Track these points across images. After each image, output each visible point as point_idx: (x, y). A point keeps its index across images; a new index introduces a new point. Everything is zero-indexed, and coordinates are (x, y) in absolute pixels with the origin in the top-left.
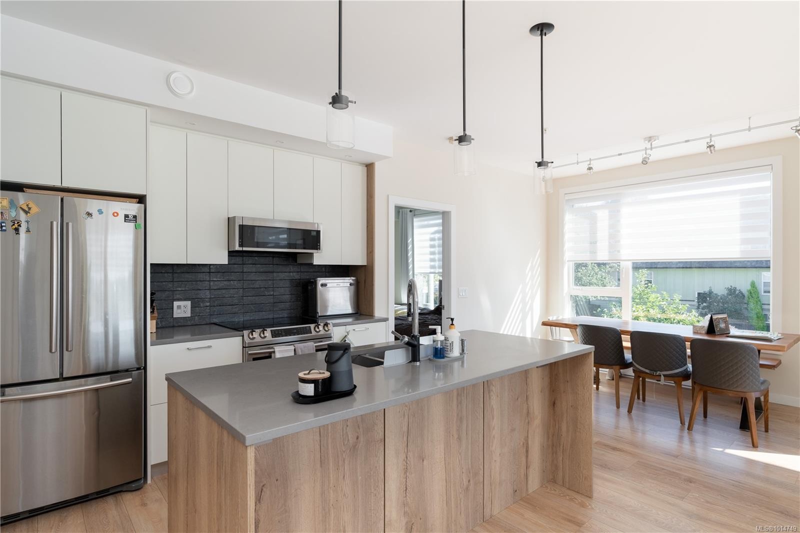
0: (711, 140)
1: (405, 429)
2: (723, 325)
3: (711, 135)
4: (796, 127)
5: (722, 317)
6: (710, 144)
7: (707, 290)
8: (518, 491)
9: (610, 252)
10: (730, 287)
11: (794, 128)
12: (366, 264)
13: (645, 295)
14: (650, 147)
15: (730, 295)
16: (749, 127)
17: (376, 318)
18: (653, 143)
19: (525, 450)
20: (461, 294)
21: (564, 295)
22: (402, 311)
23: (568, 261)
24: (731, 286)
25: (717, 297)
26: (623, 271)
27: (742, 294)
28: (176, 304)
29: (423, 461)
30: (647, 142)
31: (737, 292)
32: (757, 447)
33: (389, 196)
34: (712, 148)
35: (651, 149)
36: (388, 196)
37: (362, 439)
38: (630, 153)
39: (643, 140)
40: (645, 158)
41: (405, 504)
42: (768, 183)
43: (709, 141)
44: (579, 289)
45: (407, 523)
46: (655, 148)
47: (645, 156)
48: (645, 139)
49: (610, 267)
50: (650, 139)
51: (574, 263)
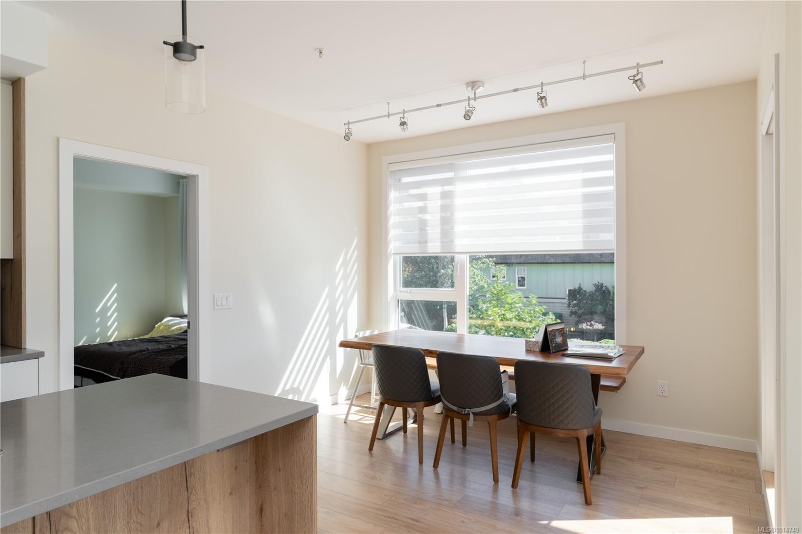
0: (542, 89)
2: (559, 340)
3: (542, 83)
4: (634, 76)
5: (559, 328)
6: (541, 95)
7: (577, 286)
9: (442, 242)
10: (597, 284)
11: (632, 78)
12: (12, 258)
13: (503, 295)
14: (474, 97)
15: (598, 292)
16: (584, 74)
17: (28, 352)
18: (477, 91)
20: (219, 304)
21: (389, 299)
22: (178, 326)
23: (393, 254)
24: (598, 282)
25: (586, 294)
26: (457, 266)
27: (608, 290)
30: (470, 89)
31: (604, 288)
32: (591, 504)
33: (60, 139)
34: (543, 100)
35: (475, 99)
36: (58, 139)
38: (450, 103)
39: (465, 86)
40: (468, 111)
42: (610, 157)
43: (540, 91)
44: (407, 292)
46: (480, 97)
47: (468, 108)
48: (468, 84)
49: (482, 263)
50: (473, 84)
51: (401, 256)
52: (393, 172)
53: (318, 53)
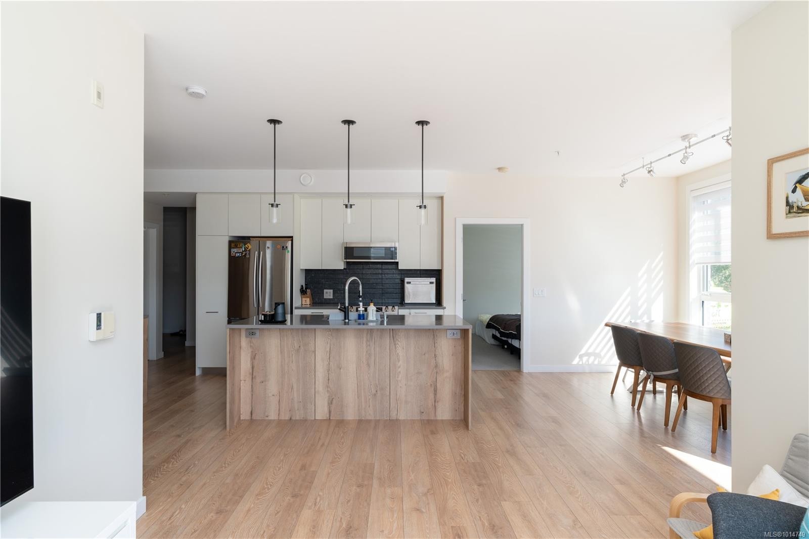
1: (328, 349)
8: (425, 413)
12: (437, 268)
14: (688, 146)
18: (690, 141)
19: (433, 388)
20: (537, 294)
28: (325, 291)
29: (340, 369)
33: (457, 218)
36: (455, 218)
37: (302, 348)
38: (676, 152)
41: (328, 387)
45: (329, 396)
46: (692, 146)
47: (685, 155)
48: (682, 138)
50: (685, 137)
51: (710, 264)
52: (695, 197)
53: (557, 154)
